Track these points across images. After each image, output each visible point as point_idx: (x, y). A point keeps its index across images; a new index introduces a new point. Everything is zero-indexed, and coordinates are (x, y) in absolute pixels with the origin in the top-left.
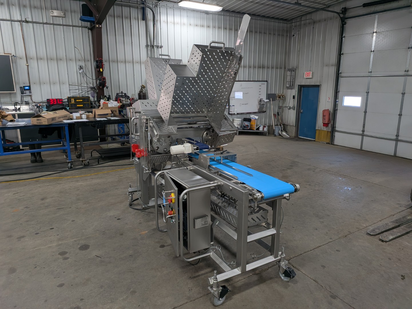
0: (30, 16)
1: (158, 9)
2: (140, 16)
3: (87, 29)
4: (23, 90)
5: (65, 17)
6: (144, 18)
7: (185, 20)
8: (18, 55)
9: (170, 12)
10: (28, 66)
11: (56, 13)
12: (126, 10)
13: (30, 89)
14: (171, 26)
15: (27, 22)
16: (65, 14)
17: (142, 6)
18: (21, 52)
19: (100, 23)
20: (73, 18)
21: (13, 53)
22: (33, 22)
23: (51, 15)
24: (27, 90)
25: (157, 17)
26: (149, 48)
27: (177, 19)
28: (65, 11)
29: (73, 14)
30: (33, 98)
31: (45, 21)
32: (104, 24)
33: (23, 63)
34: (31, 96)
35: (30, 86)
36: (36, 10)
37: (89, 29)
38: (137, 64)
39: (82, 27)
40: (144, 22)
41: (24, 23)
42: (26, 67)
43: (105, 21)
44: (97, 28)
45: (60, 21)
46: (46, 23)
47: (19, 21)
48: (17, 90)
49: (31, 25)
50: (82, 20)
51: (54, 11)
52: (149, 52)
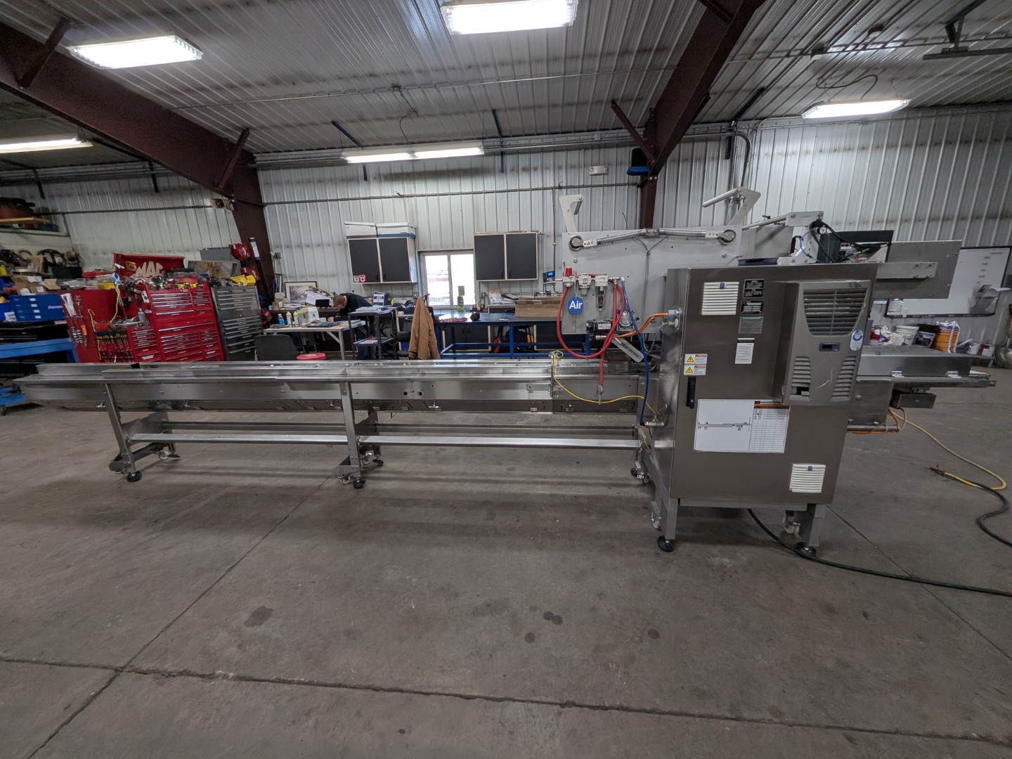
0: (564, 180)
1: (759, 134)
2: (722, 153)
3: (635, 187)
4: (546, 276)
5: (607, 174)
6: (729, 154)
7: (811, 146)
8: (545, 233)
9: (782, 134)
10: (555, 245)
11: (596, 170)
12: (699, 147)
13: (554, 275)
14: (779, 162)
15: (560, 188)
16: (608, 170)
17: (729, 134)
18: (549, 229)
19: (655, 173)
20: (619, 171)
21: (541, 231)
22: (567, 187)
23: (591, 173)
24: (551, 276)
25: (754, 149)
26: (731, 204)
27: (795, 146)
28: (608, 165)
29: (619, 167)
30: (556, 287)
31: (581, 184)
32: (661, 174)
33: (549, 243)
34: (554, 284)
35: (554, 272)
36: (573, 170)
37: (638, 186)
39: (629, 184)
40: (728, 161)
41: (557, 190)
42: (553, 247)
43: (663, 168)
44: (651, 181)
45: (600, 181)
46: (583, 186)
47: (552, 188)
48: (540, 278)
49: (564, 191)
50: (630, 173)
51: (595, 167)
52: (730, 211)
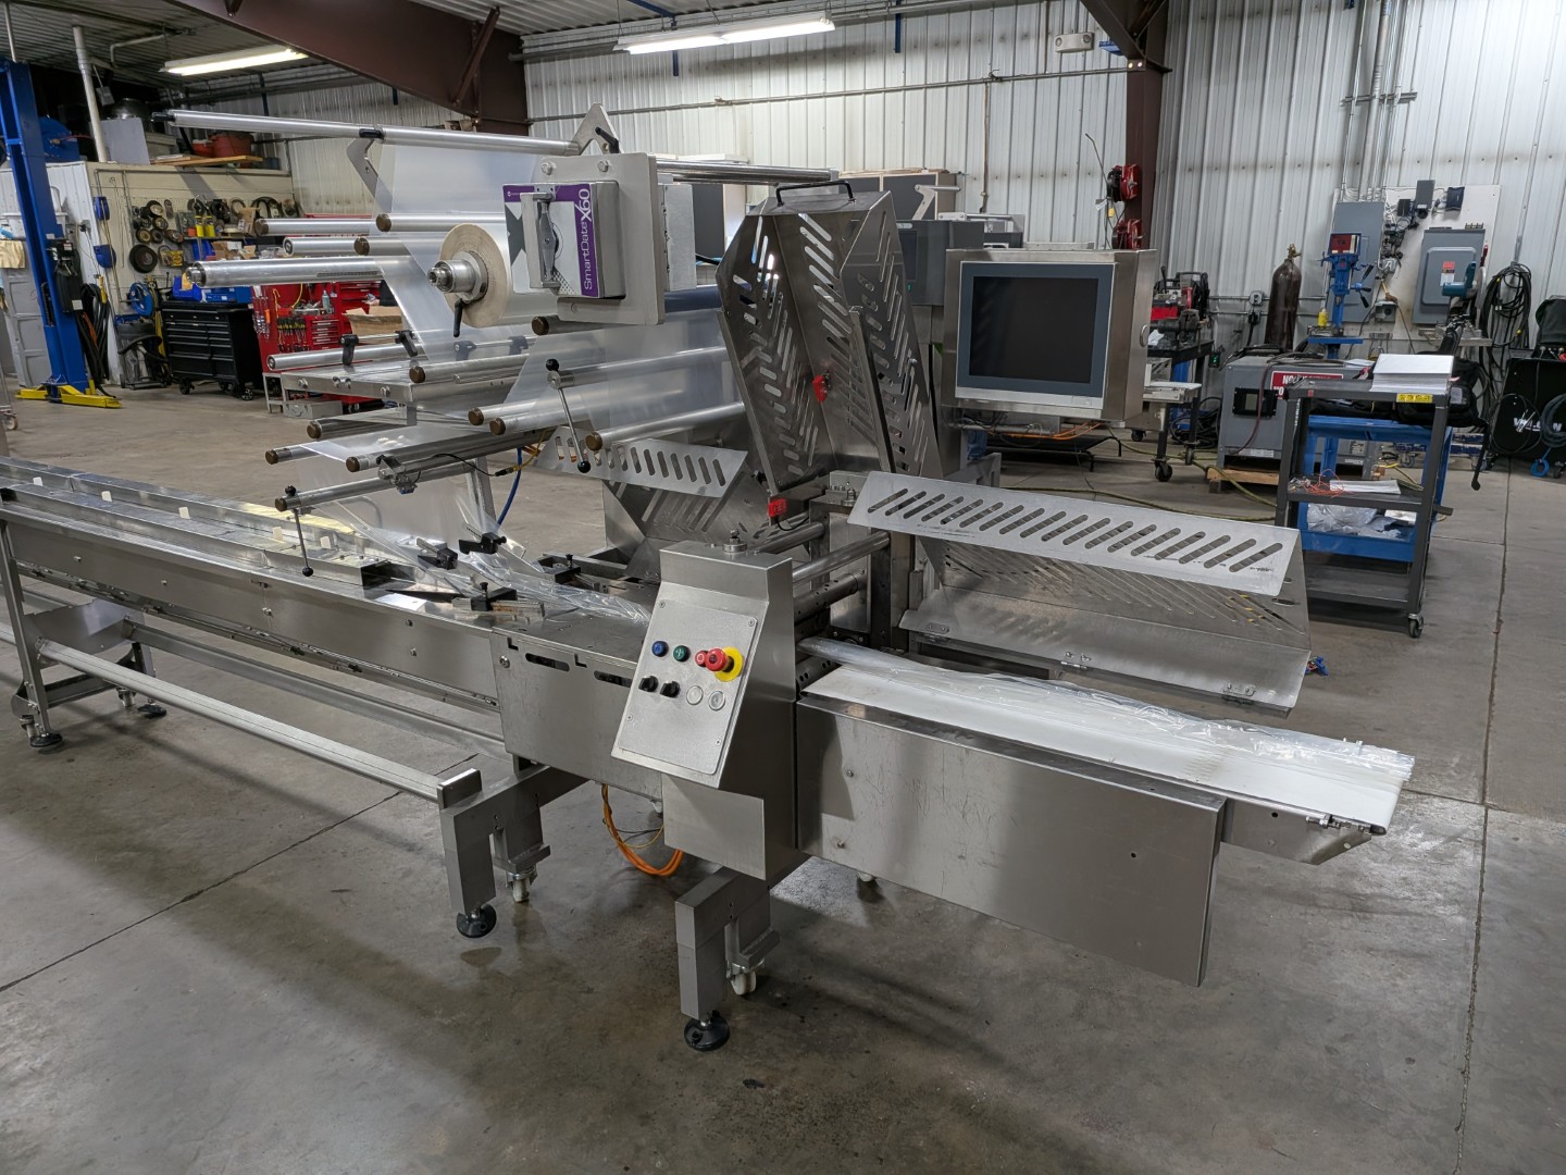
0: (1009, 65)
5: (1092, 49)
10: (986, 197)
11: (1068, 42)
15: (1000, 80)
16: (1091, 41)
18: (976, 162)
21: (961, 165)
22: (1014, 78)
23: (1058, 48)
26: (1355, 109)
31: (1041, 71)
36: (1026, 43)
38: (1298, 171)
40: (1353, 13)
41: (993, 85)
42: (982, 199)
46: (1045, 76)
47: (984, 82)
49: (1008, 85)
51: (1066, 37)
52: (1353, 124)
